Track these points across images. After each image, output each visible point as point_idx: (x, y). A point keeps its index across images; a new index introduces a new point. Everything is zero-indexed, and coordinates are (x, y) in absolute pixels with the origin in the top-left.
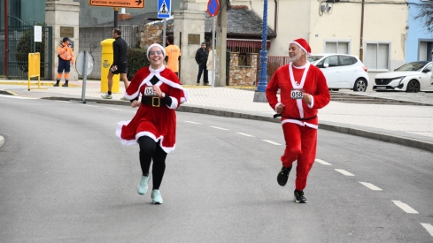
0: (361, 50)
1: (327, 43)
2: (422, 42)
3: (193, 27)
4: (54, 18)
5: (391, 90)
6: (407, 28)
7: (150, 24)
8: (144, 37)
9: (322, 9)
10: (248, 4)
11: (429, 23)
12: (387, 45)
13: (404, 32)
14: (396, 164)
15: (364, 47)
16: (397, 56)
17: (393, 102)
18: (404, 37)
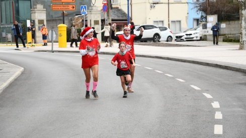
0: (169, 24)
1: (154, 22)
2: (194, 19)
3: (96, 17)
4: (35, 16)
5: (182, 40)
6: (188, 14)
7: (76, 16)
8: (75, 22)
9: (151, 7)
10: (119, 6)
11: (197, 11)
12: (180, 21)
13: (187, 15)
14: (189, 71)
15: (170, 23)
16: (184, 25)
17: (184, 46)
18: (187, 18)
